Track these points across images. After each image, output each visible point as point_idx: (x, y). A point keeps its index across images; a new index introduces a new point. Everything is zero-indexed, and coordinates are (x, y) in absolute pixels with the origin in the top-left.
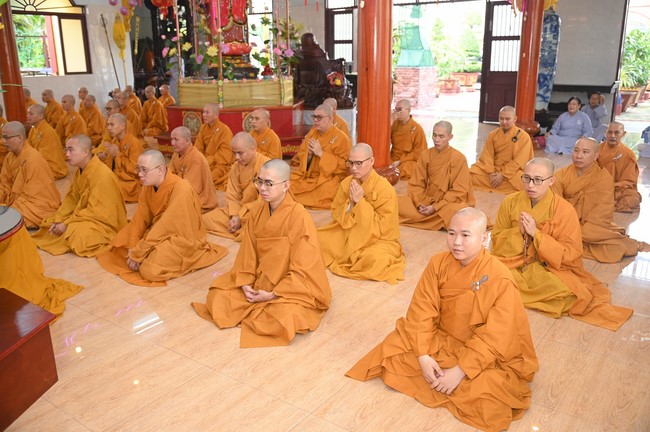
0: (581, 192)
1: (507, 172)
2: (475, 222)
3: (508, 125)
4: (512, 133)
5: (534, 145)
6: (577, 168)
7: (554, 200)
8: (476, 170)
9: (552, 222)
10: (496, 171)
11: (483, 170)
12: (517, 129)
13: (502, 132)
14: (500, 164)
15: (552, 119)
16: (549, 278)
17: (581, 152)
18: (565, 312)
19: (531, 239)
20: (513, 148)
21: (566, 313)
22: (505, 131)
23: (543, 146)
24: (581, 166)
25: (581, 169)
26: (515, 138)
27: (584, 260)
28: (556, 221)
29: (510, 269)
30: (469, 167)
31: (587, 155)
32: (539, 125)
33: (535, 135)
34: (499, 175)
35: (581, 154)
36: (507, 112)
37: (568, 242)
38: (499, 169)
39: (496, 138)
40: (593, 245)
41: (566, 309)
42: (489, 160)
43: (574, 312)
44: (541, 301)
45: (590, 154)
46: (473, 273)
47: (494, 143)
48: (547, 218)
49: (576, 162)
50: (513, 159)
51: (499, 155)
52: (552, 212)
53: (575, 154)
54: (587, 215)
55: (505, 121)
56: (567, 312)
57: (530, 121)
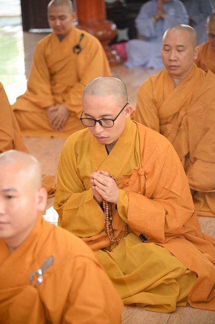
0: (182, 113)
1: (74, 102)
2: (22, 173)
3: (63, 27)
4: (71, 41)
5: (110, 57)
6: (172, 76)
7: (138, 134)
8: (24, 106)
9: (142, 172)
10: (56, 103)
11: (36, 105)
12: (79, 32)
13: (56, 41)
14: (60, 91)
15: (132, 15)
16: (151, 253)
17: (174, 51)
18: (182, 301)
19: (113, 207)
20: (77, 64)
21: (184, 302)
22: (61, 37)
23: (124, 58)
24: (178, 72)
25: (178, 76)
26: (78, 47)
27: (201, 219)
28: (147, 168)
29: (94, 250)
30: (12, 101)
31: (184, 54)
32: (114, 27)
33: (110, 42)
34: (61, 109)
35: (174, 55)
36: (59, 8)
37: (171, 197)
38: (60, 99)
39: (48, 51)
40: (210, 194)
41: (183, 296)
42: (44, 86)
43: (195, 297)
44: (146, 290)
45: (187, 51)
46: (29, 258)
47: (46, 58)
48: (133, 165)
49: (169, 67)
50: (79, 80)
51: (58, 77)
52: (139, 155)
53: (166, 55)
54: (196, 146)
55: (58, 22)
56: (185, 300)
57: (100, 21)
